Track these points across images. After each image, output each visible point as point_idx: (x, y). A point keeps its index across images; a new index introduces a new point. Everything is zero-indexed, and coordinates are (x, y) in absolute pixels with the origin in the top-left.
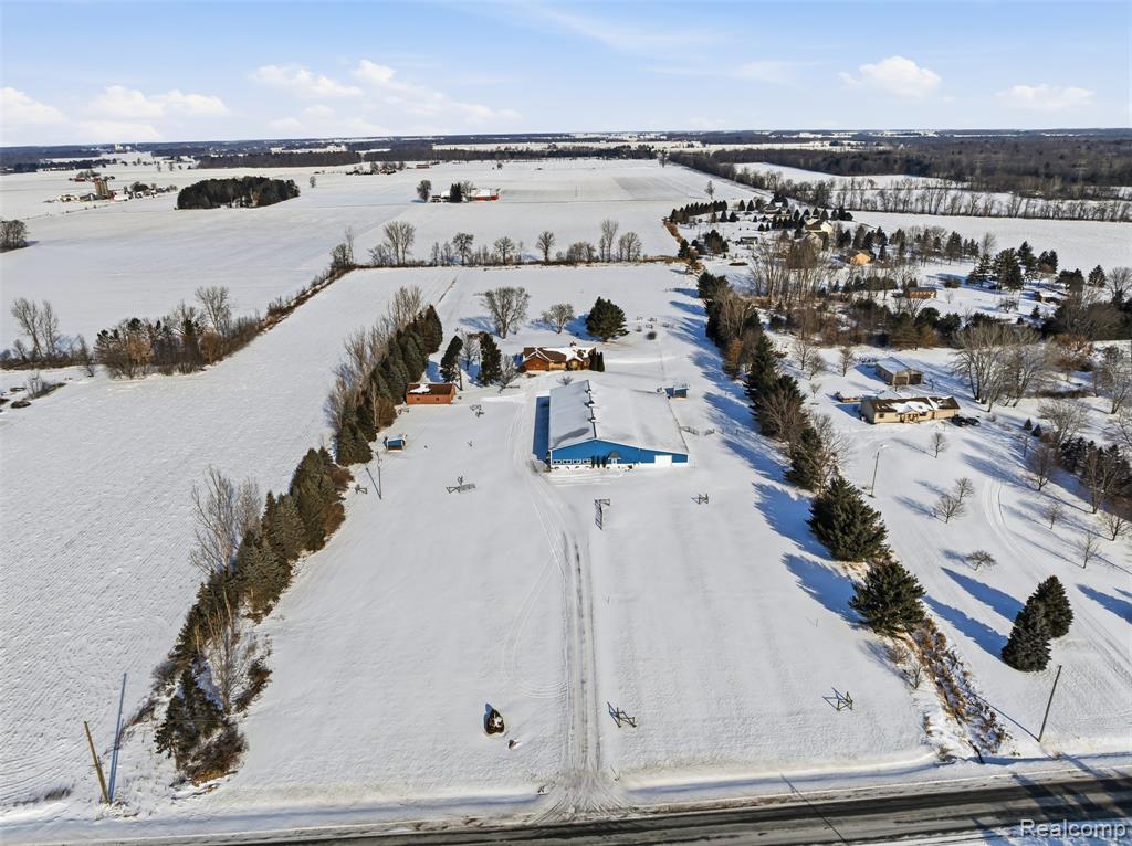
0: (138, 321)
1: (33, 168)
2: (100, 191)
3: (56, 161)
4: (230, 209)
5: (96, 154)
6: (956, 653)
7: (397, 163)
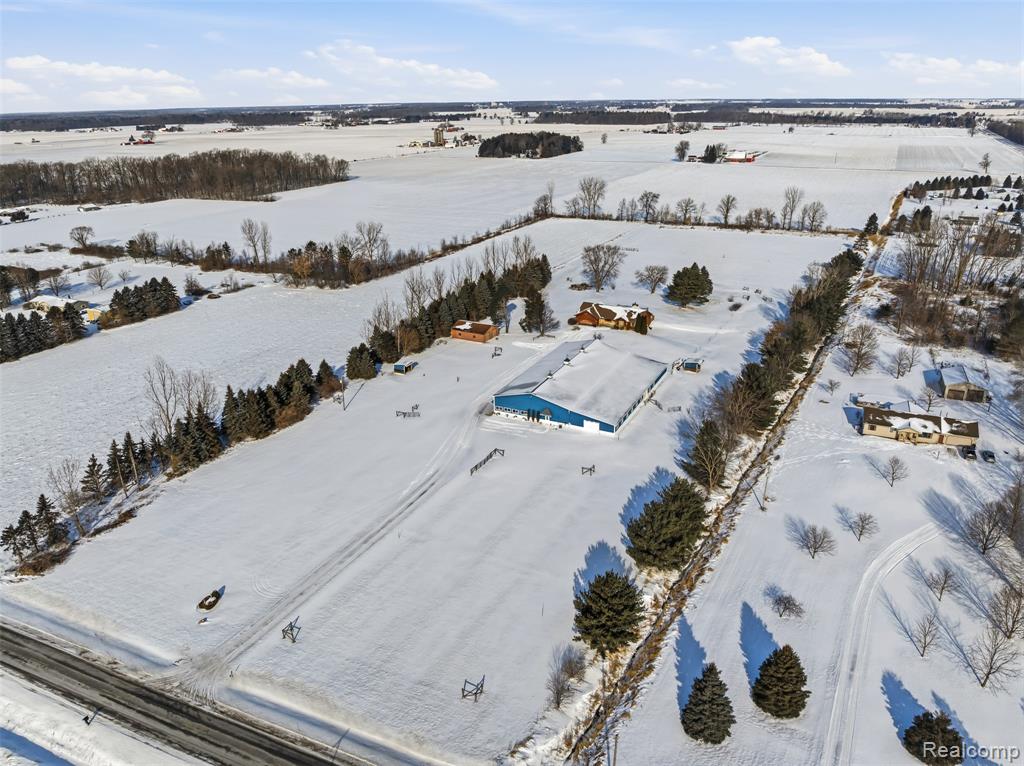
0: (314, 244)
1: (417, 119)
2: (437, 140)
3: (440, 113)
4: (518, 159)
5: (472, 109)
6: (644, 691)
7: (695, 124)
